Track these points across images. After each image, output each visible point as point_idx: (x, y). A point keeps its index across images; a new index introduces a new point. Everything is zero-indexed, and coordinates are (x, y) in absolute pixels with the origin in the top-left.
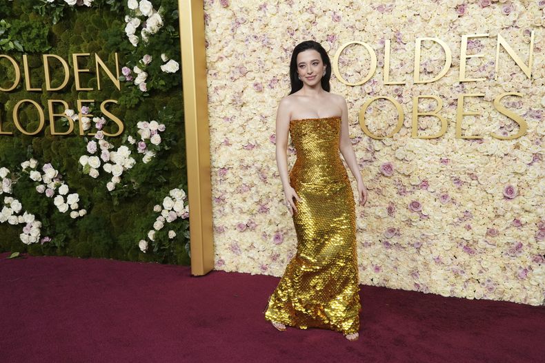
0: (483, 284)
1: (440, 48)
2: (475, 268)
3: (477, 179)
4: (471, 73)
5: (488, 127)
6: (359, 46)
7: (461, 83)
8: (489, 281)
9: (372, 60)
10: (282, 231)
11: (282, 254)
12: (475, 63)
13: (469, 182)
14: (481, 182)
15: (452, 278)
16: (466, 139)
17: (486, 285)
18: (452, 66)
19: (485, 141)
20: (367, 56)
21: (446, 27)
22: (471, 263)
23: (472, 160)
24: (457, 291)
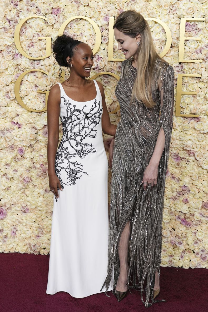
0: (198, 254)
1: (161, 28)
2: (191, 239)
3: (194, 156)
4: (189, 54)
5: (205, 106)
6: (84, 21)
7: (180, 63)
8: (203, 251)
9: (97, 36)
10: (5, 206)
11: (5, 229)
12: (192, 45)
13: (187, 158)
14: (198, 159)
15: (171, 249)
16: (185, 117)
17: (200, 255)
18: (172, 47)
19: (201, 120)
20: (92, 32)
21: (166, 8)
22: (187, 235)
23: (190, 137)
24: (174, 261)
